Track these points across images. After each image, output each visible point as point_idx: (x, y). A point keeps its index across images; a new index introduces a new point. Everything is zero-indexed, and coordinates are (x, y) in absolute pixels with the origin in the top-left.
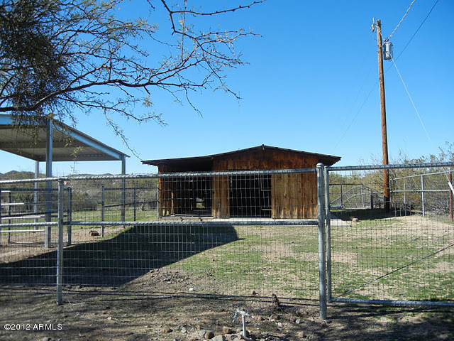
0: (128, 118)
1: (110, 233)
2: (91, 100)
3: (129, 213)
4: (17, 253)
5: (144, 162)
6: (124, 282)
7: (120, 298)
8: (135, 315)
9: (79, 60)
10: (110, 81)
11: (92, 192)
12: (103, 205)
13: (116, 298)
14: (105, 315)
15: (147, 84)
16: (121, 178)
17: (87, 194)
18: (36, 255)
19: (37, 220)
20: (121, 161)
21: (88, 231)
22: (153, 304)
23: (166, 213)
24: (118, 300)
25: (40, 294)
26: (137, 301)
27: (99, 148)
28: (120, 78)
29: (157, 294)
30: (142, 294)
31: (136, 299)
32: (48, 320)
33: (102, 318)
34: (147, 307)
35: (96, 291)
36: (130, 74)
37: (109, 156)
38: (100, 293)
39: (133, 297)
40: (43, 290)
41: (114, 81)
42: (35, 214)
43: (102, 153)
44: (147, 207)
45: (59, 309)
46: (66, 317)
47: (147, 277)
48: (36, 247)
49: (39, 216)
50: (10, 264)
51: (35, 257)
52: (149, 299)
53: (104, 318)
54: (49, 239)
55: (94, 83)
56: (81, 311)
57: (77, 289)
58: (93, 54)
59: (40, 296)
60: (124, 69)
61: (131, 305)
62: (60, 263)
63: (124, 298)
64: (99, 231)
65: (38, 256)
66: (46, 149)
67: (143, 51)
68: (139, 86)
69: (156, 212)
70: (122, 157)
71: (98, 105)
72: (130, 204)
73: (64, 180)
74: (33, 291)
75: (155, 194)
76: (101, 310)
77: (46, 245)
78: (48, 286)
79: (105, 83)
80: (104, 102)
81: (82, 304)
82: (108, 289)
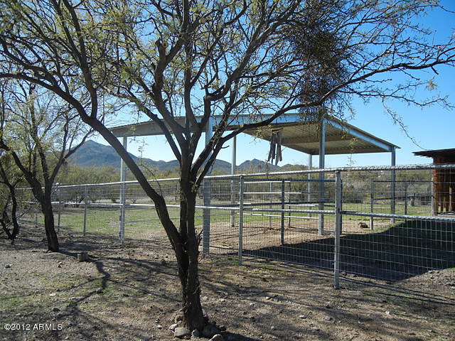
0: (409, 104)
1: (380, 226)
2: (370, 89)
3: (399, 207)
4: (297, 236)
5: (417, 154)
6: (399, 278)
7: (397, 294)
8: (415, 316)
9: (358, 51)
10: (393, 67)
11: (358, 185)
12: (372, 197)
13: (393, 294)
14: (383, 309)
15: (435, 64)
16: (390, 169)
17: (352, 187)
18: (312, 240)
19: (310, 208)
20: (391, 153)
21: (357, 223)
22: (435, 308)
23: (442, 210)
24: (395, 296)
25: (319, 275)
26: (416, 301)
27: (368, 140)
28: (405, 61)
29: (440, 298)
30: (422, 294)
31: (416, 299)
32: (328, 301)
33: (379, 310)
34: (429, 309)
35: (370, 282)
36: (417, 55)
37: (378, 148)
38: (375, 285)
39: (412, 296)
40: (322, 272)
41: (398, 66)
42: (309, 203)
43: (371, 145)
44: (416, 202)
45: (337, 293)
46: (345, 302)
47: (426, 277)
48: (311, 233)
49: (312, 205)
50: (292, 245)
51: (311, 241)
52: (430, 301)
53: (381, 311)
54: (322, 227)
55: (376, 71)
56: (357, 299)
57: (351, 277)
58: (372, 42)
59: (319, 277)
60: (409, 51)
61: (410, 304)
62: (337, 250)
63: (401, 295)
64: (368, 223)
65: (315, 241)
66: (319, 143)
67: (425, 28)
68: (426, 67)
69: (431, 208)
70: (392, 148)
71: (376, 94)
72: (400, 198)
73: (341, 170)
74: (313, 272)
75: (429, 188)
76: (378, 302)
77: (319, 232)
78: (325, 269)
79: (388, 69)
80: (383, 90)
81: (358, 293)
82: (382, 283)
